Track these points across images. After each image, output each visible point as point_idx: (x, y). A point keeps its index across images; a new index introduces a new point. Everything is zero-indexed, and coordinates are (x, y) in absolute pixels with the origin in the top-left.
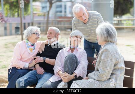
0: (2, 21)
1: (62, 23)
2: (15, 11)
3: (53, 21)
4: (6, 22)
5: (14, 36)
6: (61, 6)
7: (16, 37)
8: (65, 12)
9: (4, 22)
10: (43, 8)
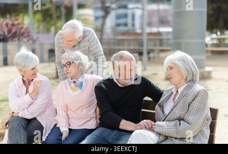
0: (28, 40)
1: (126, 43)
2: (50, 23)
3: (110, 39)
4: (34, 41)
5: (47, 64)
6: (126, 16)
7: (50, 66)
8: (133, 25)
9: (31, 42)
10: (97, 18)
